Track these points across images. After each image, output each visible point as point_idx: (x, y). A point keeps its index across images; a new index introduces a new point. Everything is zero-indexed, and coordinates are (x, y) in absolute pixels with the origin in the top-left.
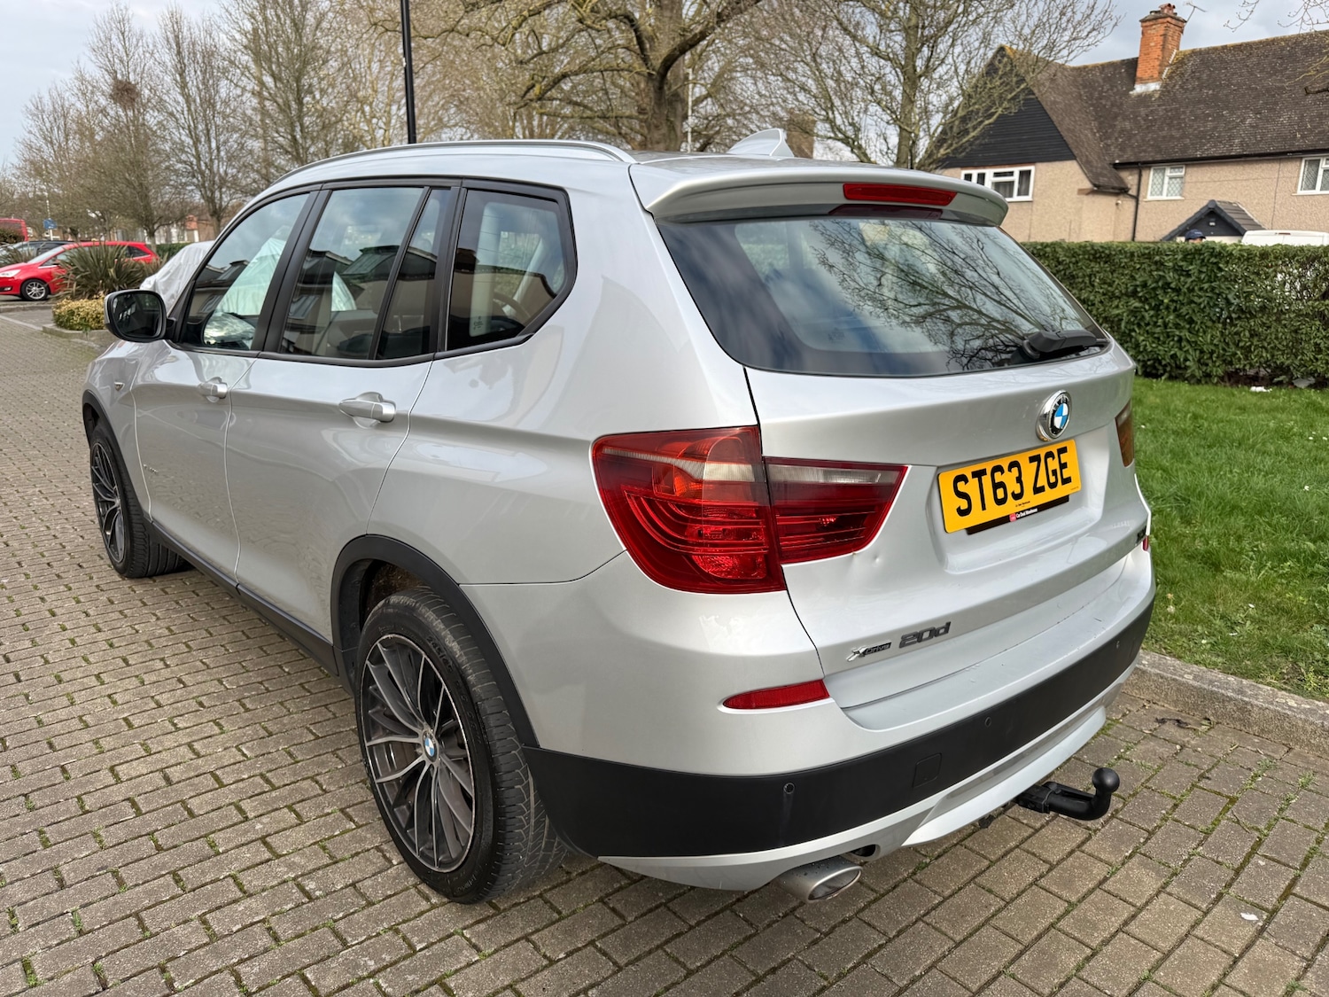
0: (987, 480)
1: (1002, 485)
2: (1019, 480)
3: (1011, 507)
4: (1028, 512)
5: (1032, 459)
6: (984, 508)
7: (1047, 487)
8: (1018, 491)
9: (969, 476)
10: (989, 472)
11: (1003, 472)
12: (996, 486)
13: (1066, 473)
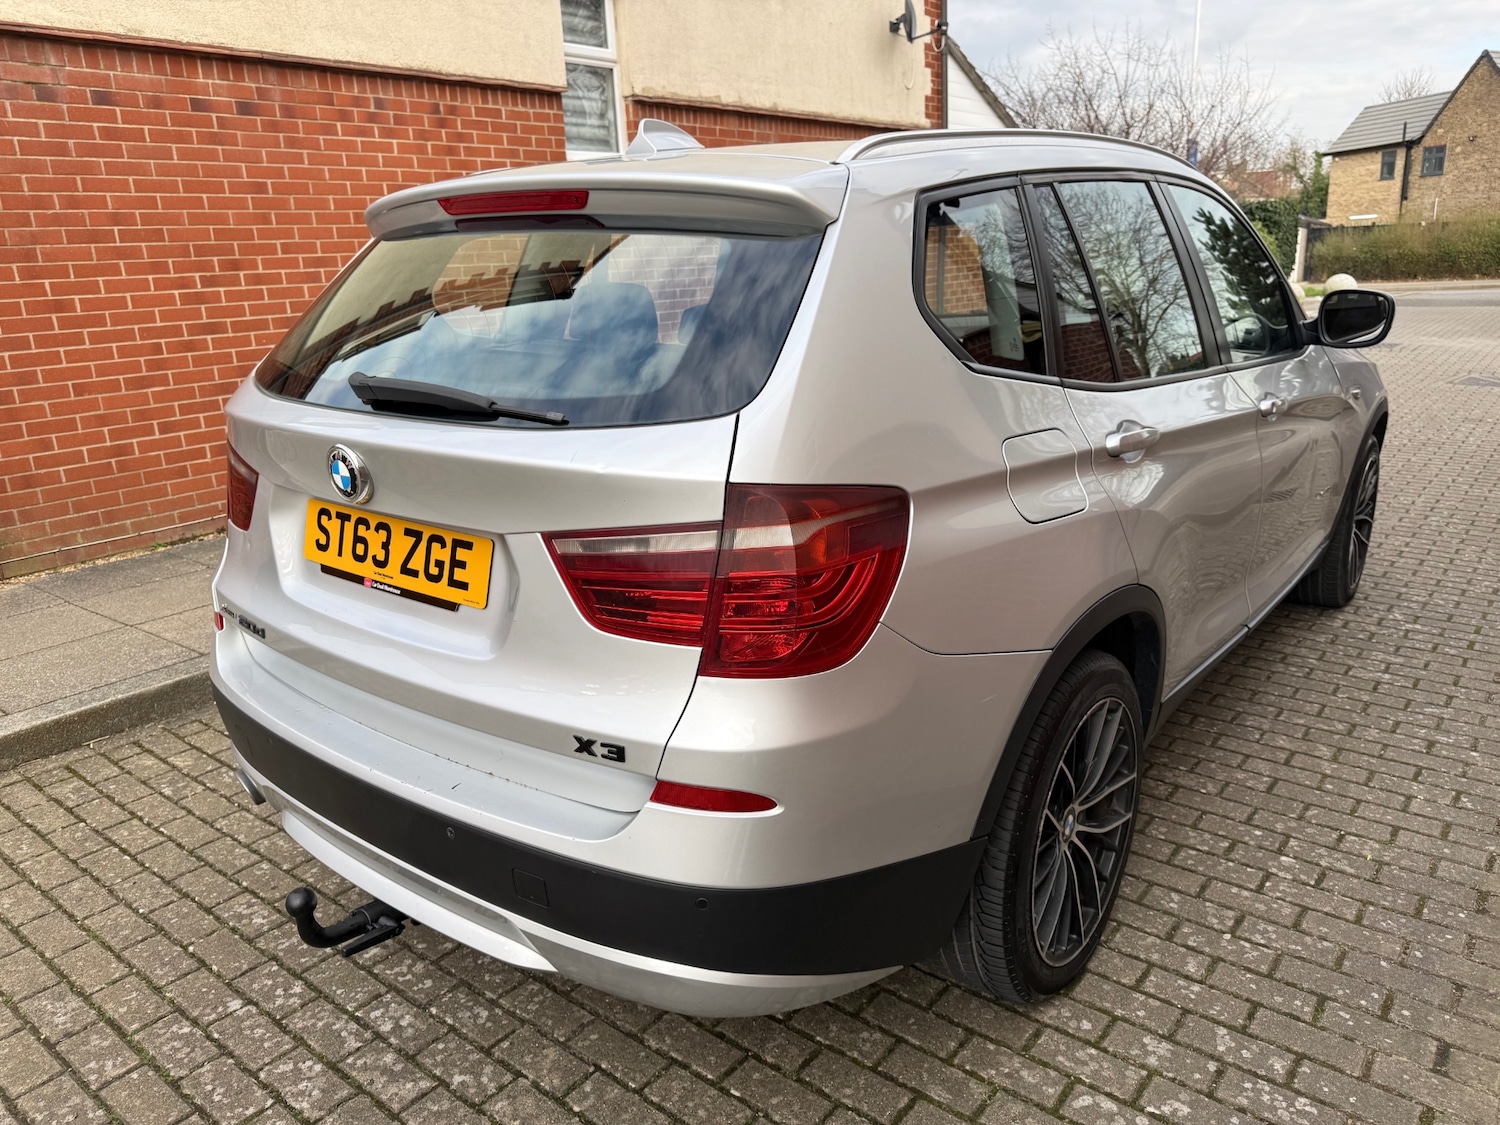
0: (349, 526)
1: (364, 541)
2: (386, 546)
3: (366, 569)
4: (386, 588)
5: (408, 532)
6: (340, 554)
7: (422, 574)
8: (381, 557)
9: (334, 515)
10: (353, 520)
11: (368, 528)
12: (358, 539)
13: (459, 575)
